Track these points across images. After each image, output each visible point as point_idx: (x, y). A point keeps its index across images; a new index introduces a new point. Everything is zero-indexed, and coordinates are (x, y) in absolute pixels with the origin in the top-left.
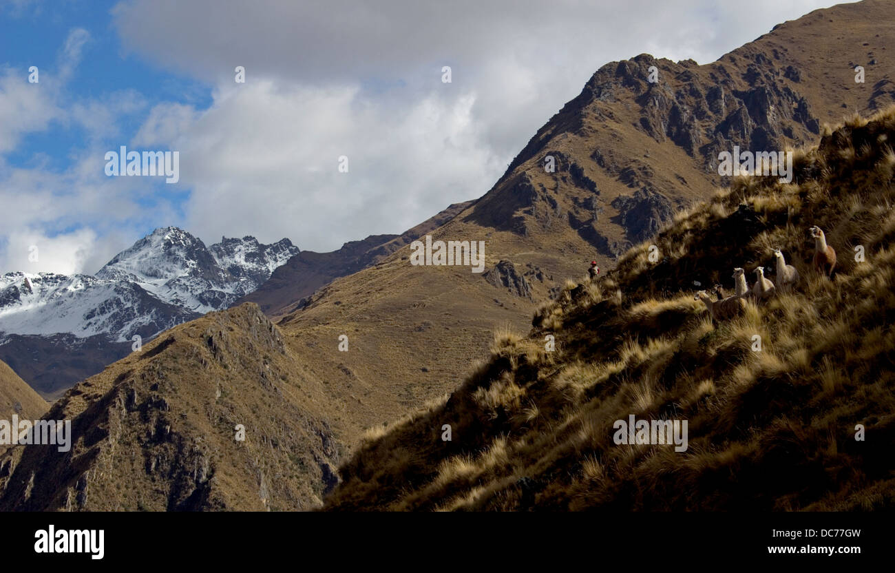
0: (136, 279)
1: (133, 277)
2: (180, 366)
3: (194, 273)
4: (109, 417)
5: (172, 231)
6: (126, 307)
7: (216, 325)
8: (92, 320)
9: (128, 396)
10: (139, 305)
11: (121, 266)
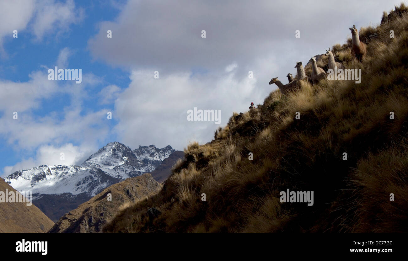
0: (99, 166)
1: (98, 166)
2: (113, 204)
3: (126, 163)
4: (80, 230)
5: (116, 144)
6: (95, 180)
7: (131, 184)
8: (80, 186)
9: (89, 219)
10: (101, 179)
11: (93, 161)
